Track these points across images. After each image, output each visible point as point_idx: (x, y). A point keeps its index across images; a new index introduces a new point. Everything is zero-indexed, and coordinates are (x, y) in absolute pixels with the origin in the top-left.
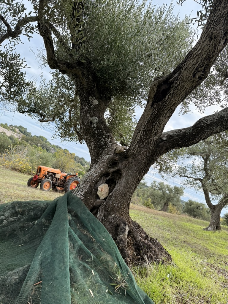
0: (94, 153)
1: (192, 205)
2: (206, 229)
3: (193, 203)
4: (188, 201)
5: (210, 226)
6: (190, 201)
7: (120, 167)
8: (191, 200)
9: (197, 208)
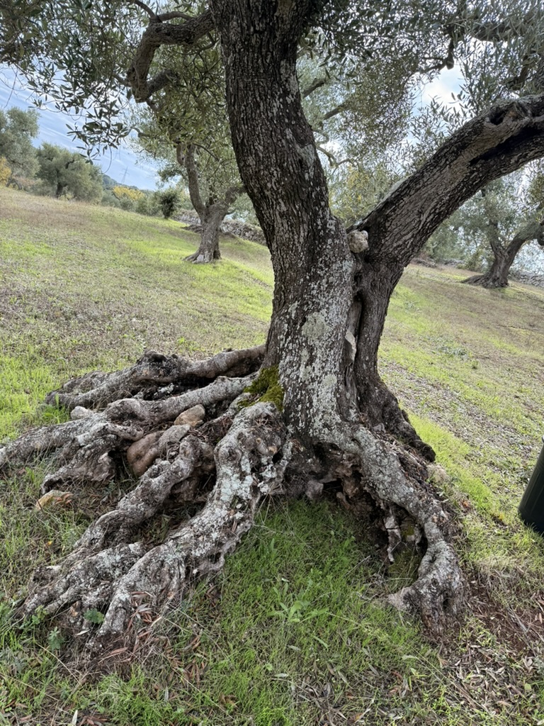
0: (303, 252)
1: (54, 159)
2: (195, 258)
3: (56, 152)
4: (42, 148)
5: (201, 251)
6: (46, 146)
7: (364, 287)
8: (49, 143)
9: (67, 167)
